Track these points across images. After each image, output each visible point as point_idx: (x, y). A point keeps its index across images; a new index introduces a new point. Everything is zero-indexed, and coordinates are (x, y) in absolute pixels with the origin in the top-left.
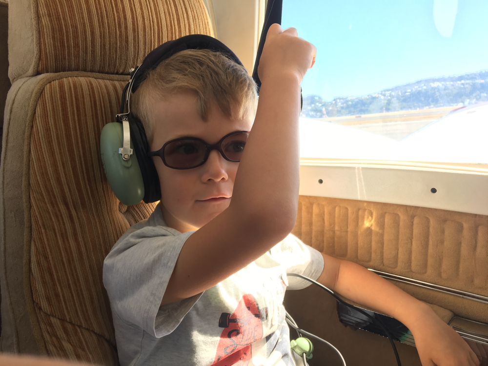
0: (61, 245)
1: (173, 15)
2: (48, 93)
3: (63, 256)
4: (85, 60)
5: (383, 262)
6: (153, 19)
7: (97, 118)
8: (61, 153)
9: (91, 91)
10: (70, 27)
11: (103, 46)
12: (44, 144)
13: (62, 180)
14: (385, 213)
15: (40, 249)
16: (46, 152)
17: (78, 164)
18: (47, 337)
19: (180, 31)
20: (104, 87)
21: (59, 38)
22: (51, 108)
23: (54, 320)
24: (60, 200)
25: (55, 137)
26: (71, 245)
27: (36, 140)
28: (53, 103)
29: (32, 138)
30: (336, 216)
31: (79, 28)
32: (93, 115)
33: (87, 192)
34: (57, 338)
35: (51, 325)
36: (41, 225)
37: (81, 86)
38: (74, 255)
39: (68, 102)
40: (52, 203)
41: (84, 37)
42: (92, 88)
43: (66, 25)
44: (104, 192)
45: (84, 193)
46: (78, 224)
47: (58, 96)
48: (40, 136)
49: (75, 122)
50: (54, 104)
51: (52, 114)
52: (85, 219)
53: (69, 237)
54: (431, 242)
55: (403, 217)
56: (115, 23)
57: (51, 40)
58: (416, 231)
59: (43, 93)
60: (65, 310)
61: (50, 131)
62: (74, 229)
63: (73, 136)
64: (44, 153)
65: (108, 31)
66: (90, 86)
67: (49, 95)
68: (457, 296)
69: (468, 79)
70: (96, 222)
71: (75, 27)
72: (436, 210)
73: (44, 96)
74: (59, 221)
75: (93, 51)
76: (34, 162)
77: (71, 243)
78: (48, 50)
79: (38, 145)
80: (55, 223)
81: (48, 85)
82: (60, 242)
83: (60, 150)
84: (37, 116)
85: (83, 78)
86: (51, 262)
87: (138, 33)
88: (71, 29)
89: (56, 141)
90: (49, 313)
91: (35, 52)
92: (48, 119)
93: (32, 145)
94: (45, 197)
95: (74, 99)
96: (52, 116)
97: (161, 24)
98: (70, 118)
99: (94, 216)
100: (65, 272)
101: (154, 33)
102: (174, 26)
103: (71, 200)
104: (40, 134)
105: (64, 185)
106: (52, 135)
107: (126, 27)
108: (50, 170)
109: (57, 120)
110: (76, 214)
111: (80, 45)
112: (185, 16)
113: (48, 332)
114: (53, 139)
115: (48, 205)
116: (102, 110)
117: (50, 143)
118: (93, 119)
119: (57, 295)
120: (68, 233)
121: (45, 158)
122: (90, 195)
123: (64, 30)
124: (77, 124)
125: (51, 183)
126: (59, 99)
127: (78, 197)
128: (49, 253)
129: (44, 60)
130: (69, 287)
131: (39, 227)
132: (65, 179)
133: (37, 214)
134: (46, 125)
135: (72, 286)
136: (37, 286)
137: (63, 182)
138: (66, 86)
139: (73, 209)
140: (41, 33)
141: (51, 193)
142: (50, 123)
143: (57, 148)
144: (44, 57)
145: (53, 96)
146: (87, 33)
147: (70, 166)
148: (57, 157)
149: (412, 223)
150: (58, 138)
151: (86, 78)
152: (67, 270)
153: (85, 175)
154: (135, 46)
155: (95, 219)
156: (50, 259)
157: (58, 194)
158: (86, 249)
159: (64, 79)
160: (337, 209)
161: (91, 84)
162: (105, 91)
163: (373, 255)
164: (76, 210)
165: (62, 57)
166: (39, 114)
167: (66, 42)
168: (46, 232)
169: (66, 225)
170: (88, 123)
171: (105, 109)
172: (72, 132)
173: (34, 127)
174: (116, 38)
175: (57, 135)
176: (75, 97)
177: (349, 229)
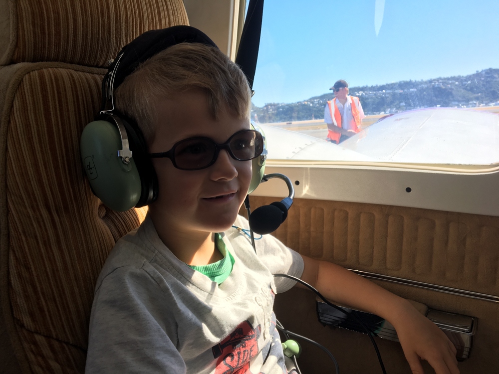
0: (44, 254)
1: (154, 8)
2: (28, 84)
3: (47, 266)
4: (66, 50)
5: (358, 260)
6: (135, 9)
7: (79, 113)
8: (42, 151)
9: (73, 84)
10: (52, 13)
11: (85, 35)
12: (24, 141)
13: (44, 182)
14: (361, 213)
15: (21, 259)
16: (26, 150)
17: (60, 164)
18: (32, 357)
19: (161, 25)
20: (85, 80)
21: (39, 24)
22: (31, 101)
23: (39, 338)
24: (42, 204)
25: (36, 134)
26: (55, 254)
27: (14, 137)
28: (33, 96)
29: (9, 134)
30: (312, 217)
31: (61, 14)
32: (75, 111)
33: (70, 194)
34: (43, 357)
35: (35, 343)
36: (21, 231)
37: (63, 78)
38: (58, 264)
39: (49, 95)
40: (33, 207)
41: (66, 24)
42: (74, 81)
43: (47, 10)
44: (86, 195)
45: (67, 196)
46: (61, 230)
47: (39, 88)
48: (19, 132)
49: (57, 117)
50: (35, 97)
51: (32, 107)
52: (68, 225)
53: (52, 244)
54: (405, 240)
55: (378, 216)
56: (98, 11)
57: (31, 26)
58: (391, 230)
59: (22, 85)
60: (51, 326)
61: (30, 126)
62: (57, 235)
63: (55, 133)
64: (23, 151)
65: (90, 19)
66: (71, 79)
67: (28, 87)
68: (430, 290)
69: (389, 89)
70: (79, 229)
71: (57, 13)
72: (410, 208)
73: (22, 88)
74: (40, 227)
75: (75, 41)
76: (12, 161)
77: (54, 251)
78: (26, 37)
79: (16, 143)
80: (36, 229)
81: (27, 76)
82: (43, 250)
83: (41, 147)
84: (15, 109)
85: (63, 69)
86: (34, 273)
87: (120, 24)
88: (52, 15)
89: (37, 138)
90: (33, 330)
91: (11, 38)
92: (28, 114)
93: (9, 143)
94: (25, 201)
95: (56, 92)
96: (32, 110)
97: (143, 16)
98: (52, 113)
99: (77, 222)
100: (50, 283)
101: (136, 25)
102: (155, 19)
103: (53, 204)
104: (19, 130)
105: (46, 187)
106: (33, 132)
107: (109, 17)
108: (31, 170)
109: (38, 115)
110: (58, 220)
111: (62, 33)
112: (166, 10)
113: (32, 351)
114: (33, 136)
115: (29, 210)
116: (84, 105)
117: (30, 140)
118: (75, 114)
119: (41, 310)
120: (51, 240)
121: (25, 157)
122: (73, 198)
123: (45, 16)
124: (59, 120)
125: (31, 185)
126: (40, 91)
127: (61, 201)
128: (31, 264)
129: (21, 47)
130: (55, 300)
131: (19, 234)
132: (47, 181)
133: (16, 219)
134: (26, 120)
135: (57, 300)
136: (18, 300)
137: (45, 183)
138: (47, 78)
139: (56, 214)
140: (19, 17)
141: (32, 197)
142: (30, 118)
143: (38, 146)
144: (21, 44)
145: (33, 88)
146: (70, 20)
147: (52, 165)
148: (38, 156)
149: (387, 221)
150: (39, 135)
151: (66, 70)
152: (52, 282)
153: (68, 176)
154: (117, 38)
155: (78, 225)
156: (33, 269)
157: (40, 198)
158: (71, 258)
159: (44, 69)
160: (313, 210)
161: (73, 77)
162: (87, 85)
163: (349, 254)
164: (59, 216)
165: (42, 46)
166: (18, 107)
167: (46, 29)
168: (27, 240)
169: (49, 232)
170: (71, 119)
171: (87, 104)
172: (54, 128)
173: (12, 122)
174: (99, 27)
175: (38, 131)
176: (57, 90)
177: (324, 230)
